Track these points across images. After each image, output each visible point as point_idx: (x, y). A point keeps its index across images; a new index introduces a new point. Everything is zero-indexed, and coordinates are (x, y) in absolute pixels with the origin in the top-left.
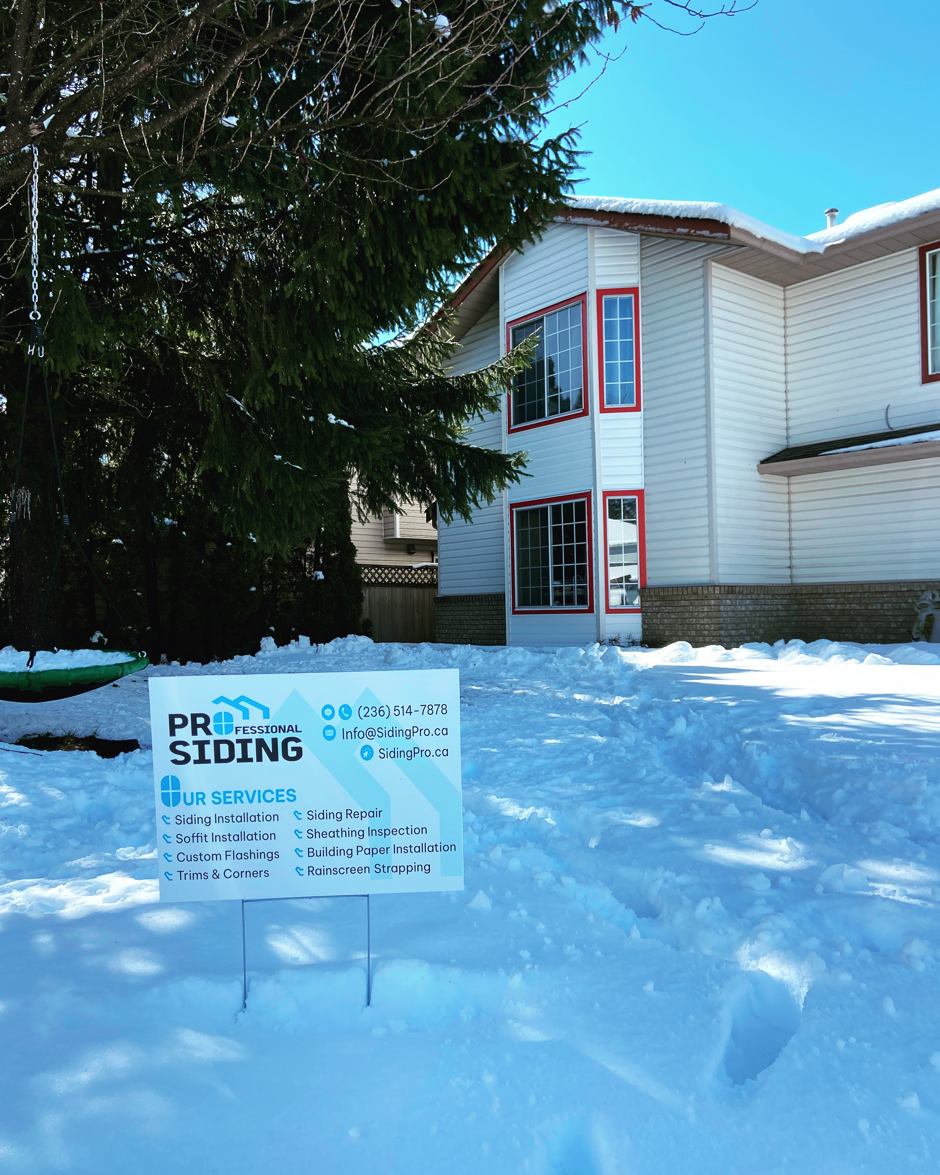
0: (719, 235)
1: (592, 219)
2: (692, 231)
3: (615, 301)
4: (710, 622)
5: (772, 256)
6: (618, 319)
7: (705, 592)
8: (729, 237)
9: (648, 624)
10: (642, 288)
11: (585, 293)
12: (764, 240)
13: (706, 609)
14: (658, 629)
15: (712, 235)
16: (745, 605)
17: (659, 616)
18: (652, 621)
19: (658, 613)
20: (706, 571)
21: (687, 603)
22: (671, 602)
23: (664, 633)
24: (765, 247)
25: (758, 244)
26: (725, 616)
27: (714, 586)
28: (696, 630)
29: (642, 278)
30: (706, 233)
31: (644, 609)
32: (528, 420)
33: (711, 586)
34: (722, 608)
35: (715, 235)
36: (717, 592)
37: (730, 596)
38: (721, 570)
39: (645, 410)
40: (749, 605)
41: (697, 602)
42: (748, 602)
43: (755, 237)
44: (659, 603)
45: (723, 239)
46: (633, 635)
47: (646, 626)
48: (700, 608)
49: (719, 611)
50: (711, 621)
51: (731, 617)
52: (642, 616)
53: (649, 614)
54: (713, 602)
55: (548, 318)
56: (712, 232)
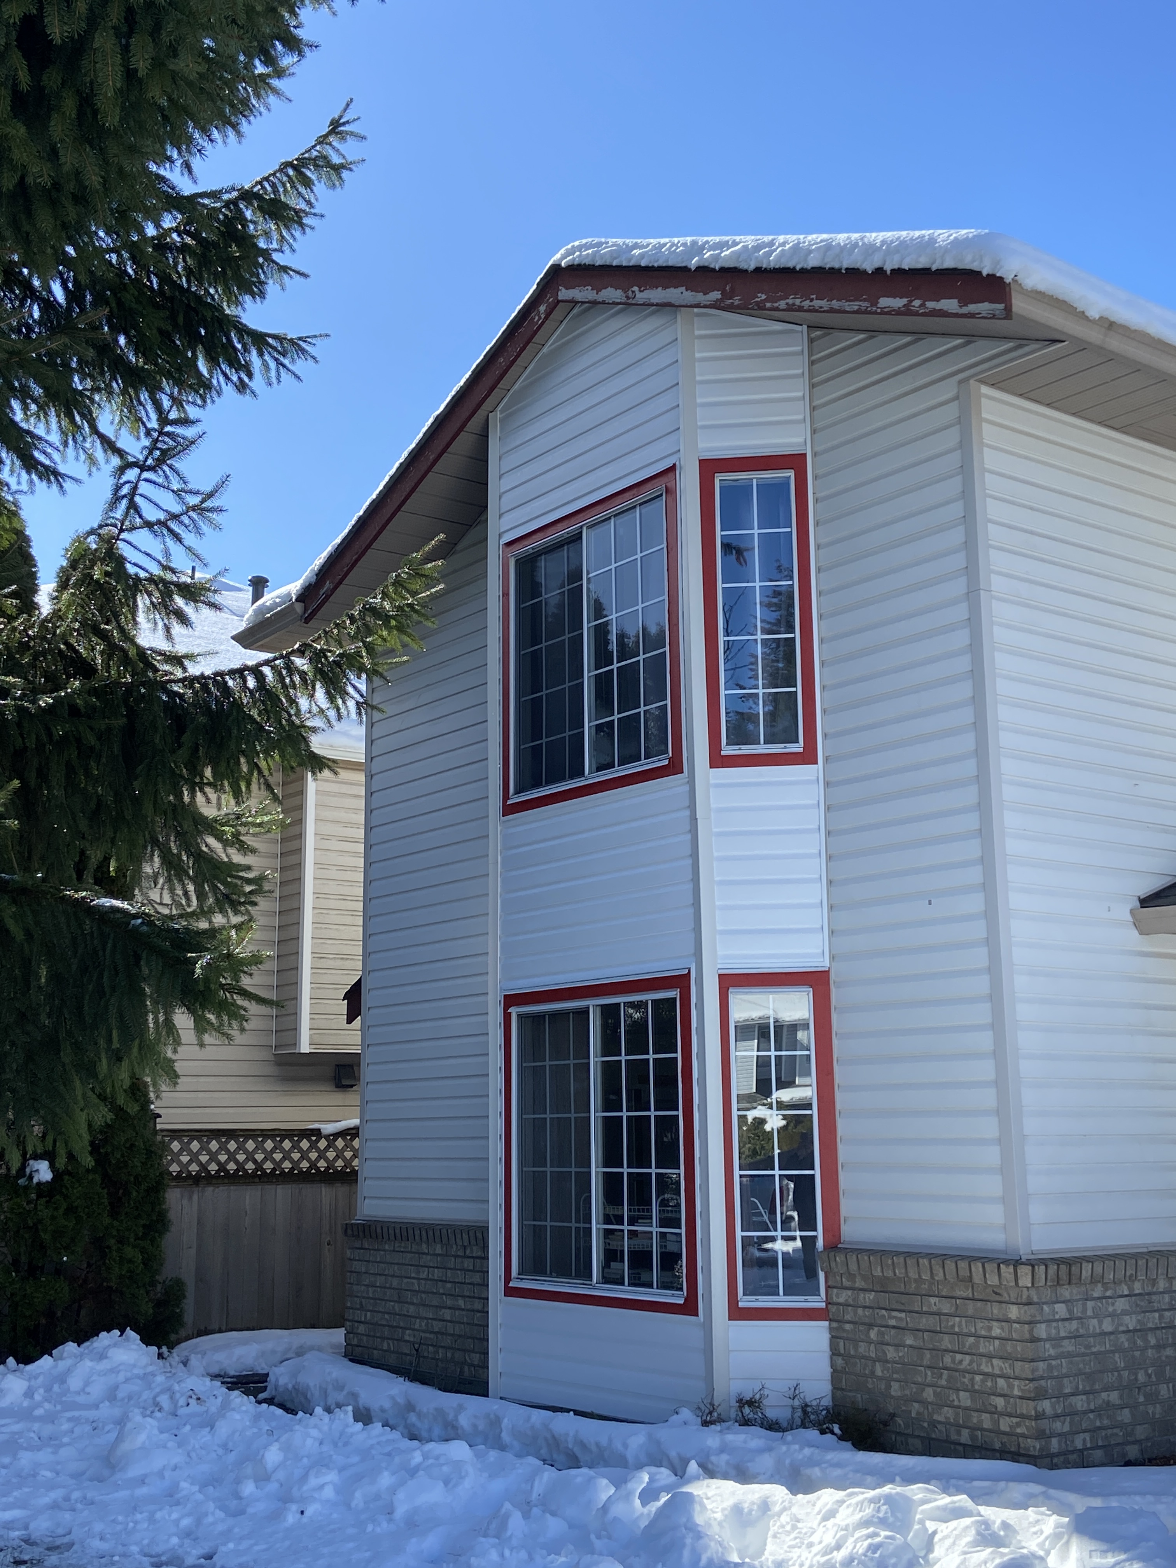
0: (984, 307)
1: (683, 289)
2: (917, 303)
3: (746, 489)
4: (1009, 1371)
5: (1138, 368)
6: (756, 531)
7: (993, 1280)
8: (1008, 313)
9: (846, 1357)
10: (815, 454)
11: (672, 468)
12: (1110, 325)
13: (996, 1331)
14: (873, 1372)
15: (965, 310)
16: (1113, 1315)
17: (873, 1334)
18: (856, 1348)
19: (871, 1326)
20: (995, 1214)
21: (946, 1307)
22: (904, 1299)
23: (889, 1387)
24: (1115, 343)
25: (1094, 336)
26: (1052, 1352)
27: (1017, 1263)
28: (972, 1391)
29: (814, 432)
30: (950, 305)
31: (833, 1309)
32: (549, 782)
33: (1006, 1262)
34: (1042, 1331)
35: (972, 308)
36: (1025, 1280)
37: (1066, 1292)
38: (1037, 1212)
39: (827, 759)
40: (1125, 1313)
41: (971, 1308)
42: (1121, 1304)
43: (1082, 316)
44: (872, 1295)
45: (994, 317)
46: (804, 1387)
47: (839, 1361)
48: (980, 1325)
49: (1034, 1340)
50: (1012, 1367)
51: (1069, 1355)
52: (831, 1329)
53: (848, 1327)
54: (1014, 1312)
55: (593, 532)
56: (964, 303)
